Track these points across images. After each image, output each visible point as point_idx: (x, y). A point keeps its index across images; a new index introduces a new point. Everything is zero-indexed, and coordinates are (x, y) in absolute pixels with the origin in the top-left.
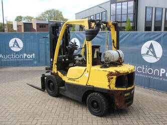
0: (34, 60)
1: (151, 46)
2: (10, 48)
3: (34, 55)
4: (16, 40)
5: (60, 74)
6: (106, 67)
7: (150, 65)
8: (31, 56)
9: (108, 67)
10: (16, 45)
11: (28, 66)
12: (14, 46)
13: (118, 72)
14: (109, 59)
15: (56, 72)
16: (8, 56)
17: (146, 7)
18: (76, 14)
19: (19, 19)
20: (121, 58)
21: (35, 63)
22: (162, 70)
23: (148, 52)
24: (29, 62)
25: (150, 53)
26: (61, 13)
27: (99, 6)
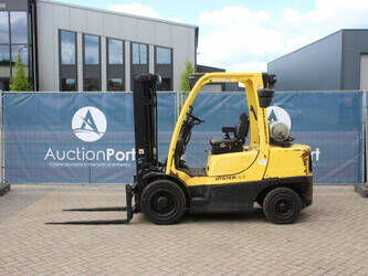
1: (89, 116)
7: (89, 145)
17: (60, 30)
22: (109, 150)
23: (84, 125)
25: (87, 127)
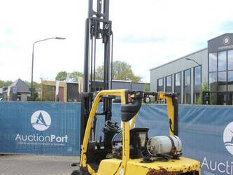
0: (67, 145)
2: (31, 125)
3: (66, 137)
4: (41, 114)
5: (90, 168)
6: (148, 161)
8: (62, 139)
9: (151, 162)
10: (41, 120)
11: (57, 155)
12: (37, 122)
13: (164, 169)
14: (156, 149)
15: (84, 165)
16: (27, 138)
18: (151, 70)
19: (62, 76)
20: (175, 149)
21: (70, 150)
24: (58, 148)
26: (130, 66)
27: (187, 58)
